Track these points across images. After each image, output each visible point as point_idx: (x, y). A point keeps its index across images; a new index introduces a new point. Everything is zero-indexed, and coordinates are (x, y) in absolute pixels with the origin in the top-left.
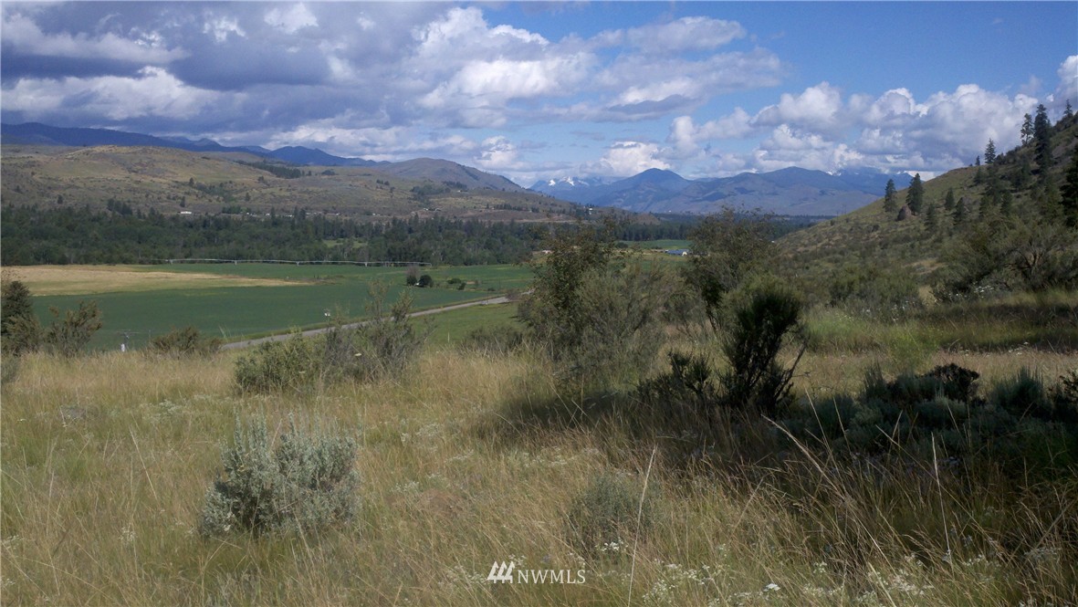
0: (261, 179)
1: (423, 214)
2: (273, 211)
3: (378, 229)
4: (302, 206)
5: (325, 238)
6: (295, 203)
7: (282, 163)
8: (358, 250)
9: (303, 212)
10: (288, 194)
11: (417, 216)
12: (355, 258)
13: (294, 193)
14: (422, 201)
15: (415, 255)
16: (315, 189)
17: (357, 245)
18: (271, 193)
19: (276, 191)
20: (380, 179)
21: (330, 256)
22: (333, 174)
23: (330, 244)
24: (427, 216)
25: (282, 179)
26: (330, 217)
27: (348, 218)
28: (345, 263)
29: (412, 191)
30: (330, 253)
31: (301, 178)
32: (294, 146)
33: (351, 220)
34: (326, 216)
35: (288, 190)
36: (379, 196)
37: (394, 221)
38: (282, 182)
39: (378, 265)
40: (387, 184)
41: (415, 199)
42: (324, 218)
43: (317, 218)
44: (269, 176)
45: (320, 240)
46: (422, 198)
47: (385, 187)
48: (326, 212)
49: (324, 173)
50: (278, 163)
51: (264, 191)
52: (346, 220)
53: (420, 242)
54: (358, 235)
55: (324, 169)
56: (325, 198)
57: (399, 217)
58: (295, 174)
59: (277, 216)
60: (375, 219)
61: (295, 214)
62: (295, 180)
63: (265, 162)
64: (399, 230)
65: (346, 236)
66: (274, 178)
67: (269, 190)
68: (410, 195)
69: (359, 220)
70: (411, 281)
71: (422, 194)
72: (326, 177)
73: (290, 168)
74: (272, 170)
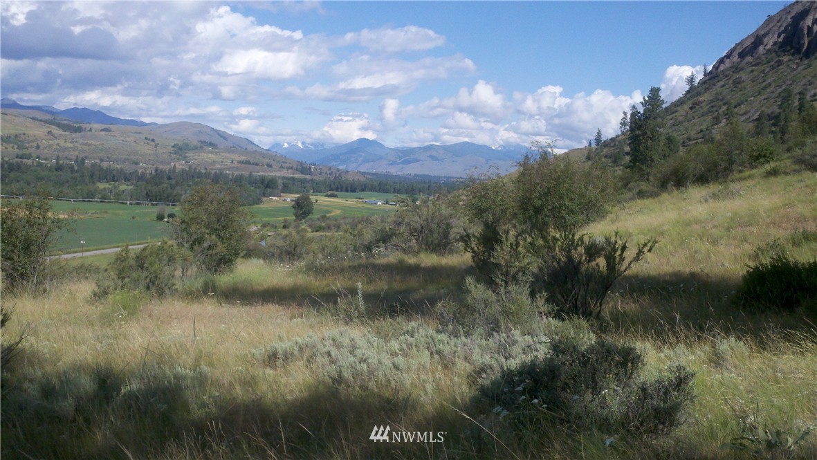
0: (50, 133)
1: (180, 166)
2: (58, 159)
3: (143, 175)
4: (82, 155)
5: (99, 181)
6: (77, 153)
7: (68, 120)
8: (123, 191)
9: (83, 160)
10: (71, 145)
11: (175, 166)
12: (119, 198)
13: (76, 144)
14: (181, 155)
15: (168, 197)
16: (93, 142)
17: (123, 187)
18: (58, 144)
19: (62, 142)
20: (148, 137)
21: (100, 196)
22: (110, 131)
23: (101, 186)
24: (183, 167)
25: (67, 133)
26: (105, 165)
27: (119, 167)
28: (111, 202)
29: (173, 147)
30: (100, 193)
31: (82, 134)
32: (80, 107)
33: (121, 168)
34: (102, 164)
35: (71, 142)
36: (147, 149)
37: (157, 169)
38: (67, 136)
39: (138, 204)
40: (153, 140)
41: (175, 153)
42: (100, 166)
43: (93, 165)
44: (56, 131)
45: (93, 183)
46: (180, 152)
47: (151, 143)
48: (102, 160)
49: (102, 130)
50: (65, 120)
51: (51, 142)
52: (117, 168)
53: (173, 187)
54: (127, 179)
55: (103, 126)
56: (102, 150)
57: (161, 167)
58: (79, 130)
59: (61, 162)
60: (141, 168)
61: (76, 161)
62: (78, 134)
63: (54, 119)
64: (158, 176)
65: (117, 181)
66: (61, 132)
67: (56, 142)
68: (171, 150)
69: (128, 168)
70: (160, 218)
71: (180, 150)
72: (103, 133)
73: (75, 125)
74: (59, 125)
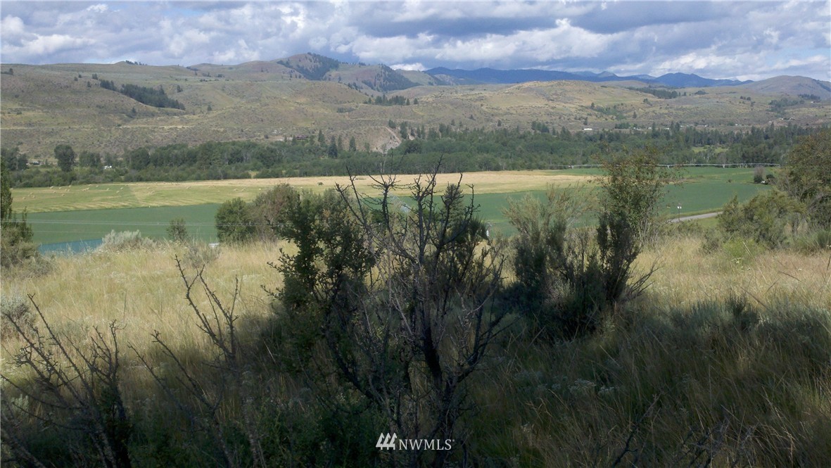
0: (646, 101)
1: (779, 123)
2: (654, 127)
3: (739, 136)
4: (677, 121)
5: (694, 146)
6: (672, 118)
7: (663, 87)
8: (719, 154)
9: (678, 126)
10: (667, 111)
11: (773, 124)
12: (715, 162)
13: (671, 110)
14: (779, 112)
15: (766, 158)
16: (688, 106)
17: (718, 150)
18: (653, 112)
19: (657, 109)
20: (743, 95)
21: (695, 160)
22: (704, 93)
23: (696, 150)
24: (781, 125)
25: (662, 100)
26: (699, 128)
27: (714, 129)
28: (706, 166)
29: (770, 104)
30: (695, 158)
31: (677, 99)
32: (674, 72)
33: (716, 131)
34: (697, 128)
35: (666, 108)
36: (742, 109)
37: (753, 130)
38: (661, 102)
39: (734, 167)
40: (749, 99)
41: (772, 111)
42: (694, 130)
43: (688, 130)
44: (651, 98)
45: (689, 147)
46: (778, 109)
47: (747, 102)
48: (697, 124)
49: (696, 93)
50: (660, 87)
51: (647, 110)
52: (712, 130)
53: (771, 147)
54: (722, 142)
55: (698, 89)
56: (696, 114)
57: (758, 126)
58: (673, 95)
59: (657, 129)
60: (737, 129)
61: (671, 127)
62: (673, 100)
63: (650, 87)
64: (755, 136)
65: (712, 144)
66: (656, 99)
67: (651, 109)
68: (769, 107)
69: (723, 130)
70: (758, 180)
71: (778, 106)
72: (698, 96)
73: (669, 91)
74: (654, 93)
